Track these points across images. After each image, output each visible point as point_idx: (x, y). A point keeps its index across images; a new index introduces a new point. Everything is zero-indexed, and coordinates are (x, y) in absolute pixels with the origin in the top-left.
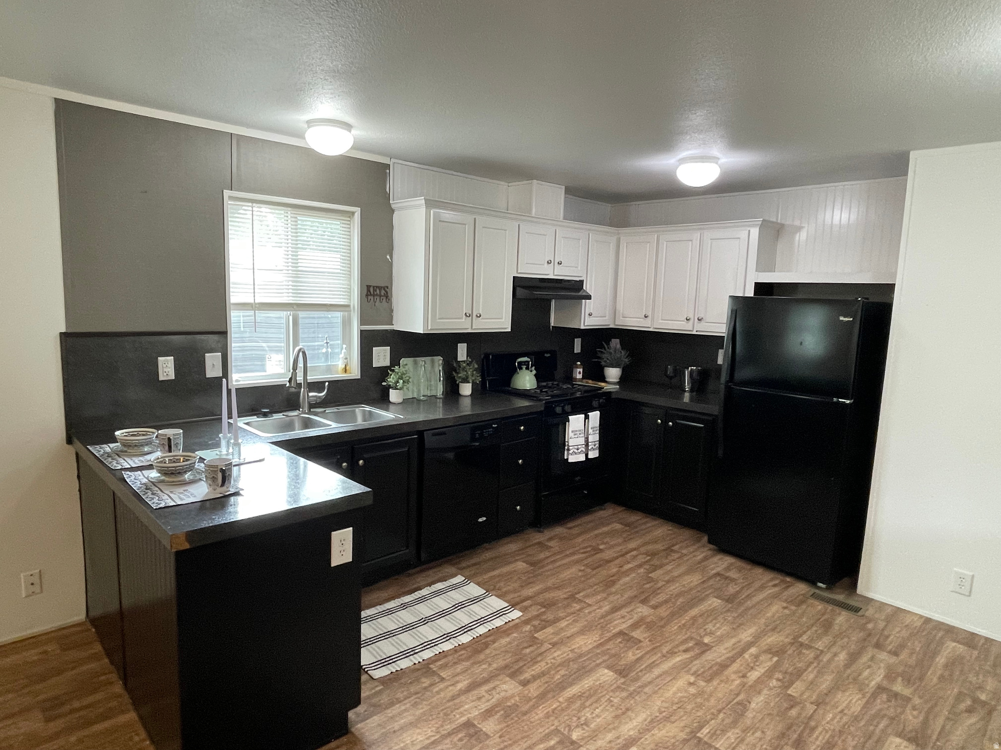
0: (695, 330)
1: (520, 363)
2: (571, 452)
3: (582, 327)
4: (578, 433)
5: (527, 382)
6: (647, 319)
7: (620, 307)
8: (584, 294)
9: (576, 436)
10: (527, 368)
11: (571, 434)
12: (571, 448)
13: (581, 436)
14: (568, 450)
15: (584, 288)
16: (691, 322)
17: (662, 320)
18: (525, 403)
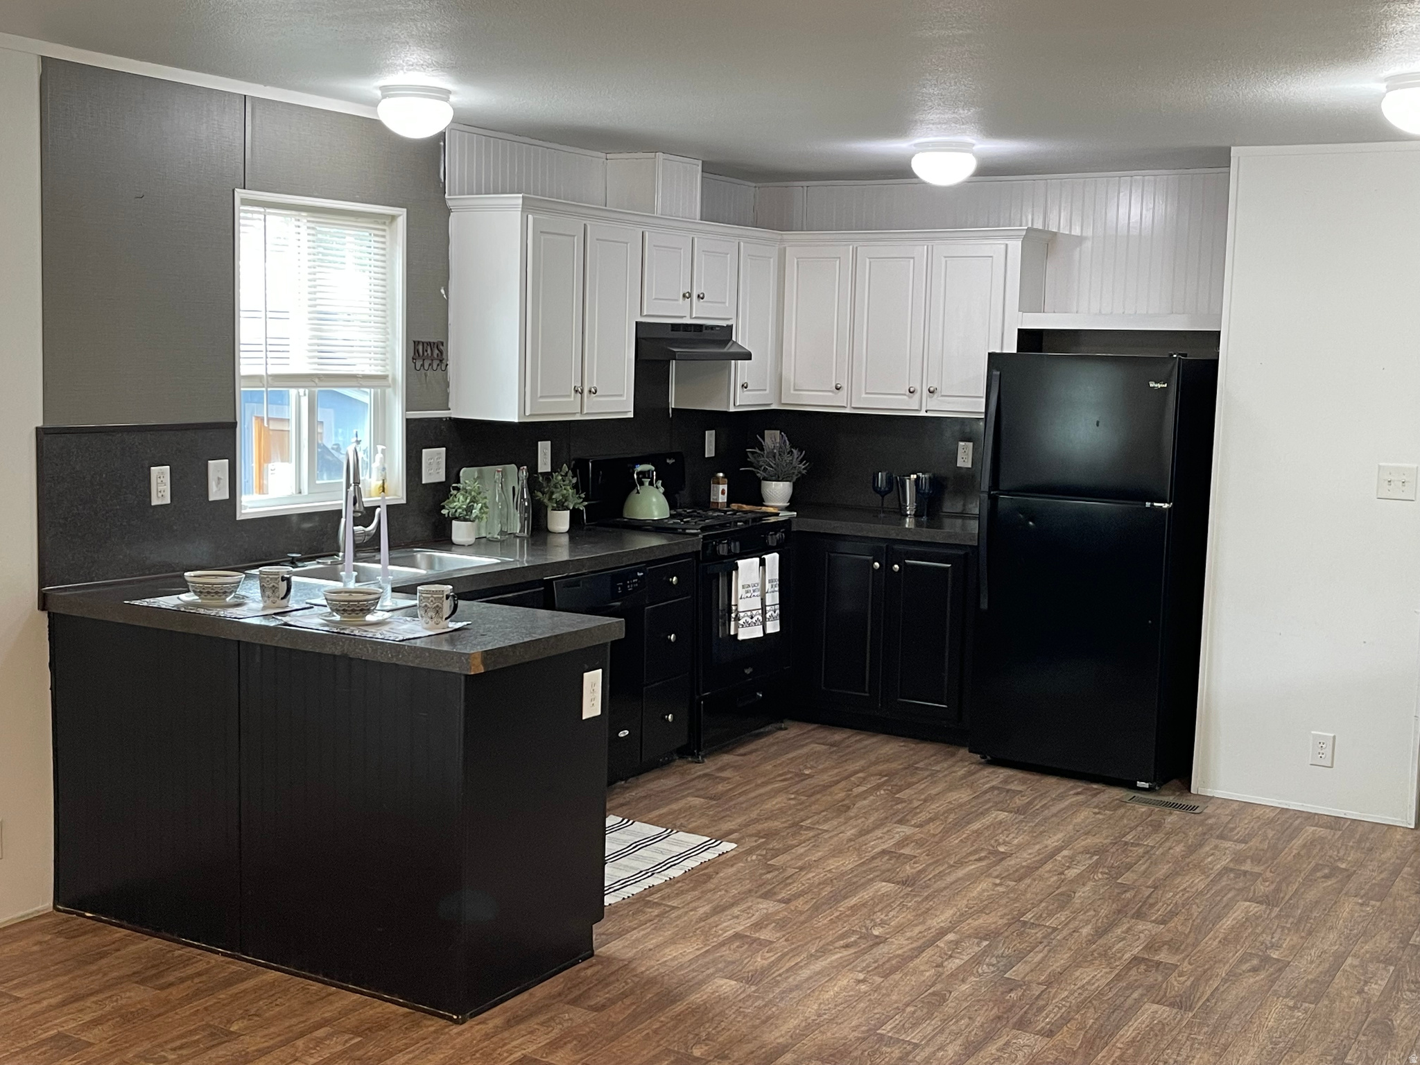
0: (924, 409)
1: (643, 474)
2: (741, 622)
3: (732, 409)
4: (751, 589)
5: (654, 507)
6: (840, 393)
7: (788, 373)
8: (732, 350)
9: (749, 595)
10: (651, 484)
11: (741, 592)
12: (742, 614)
13: (756, 594)
14: (737, 619)
15: (734, 339)
16: (917, 395)
17: (866, 393)
18: (654, 541)
